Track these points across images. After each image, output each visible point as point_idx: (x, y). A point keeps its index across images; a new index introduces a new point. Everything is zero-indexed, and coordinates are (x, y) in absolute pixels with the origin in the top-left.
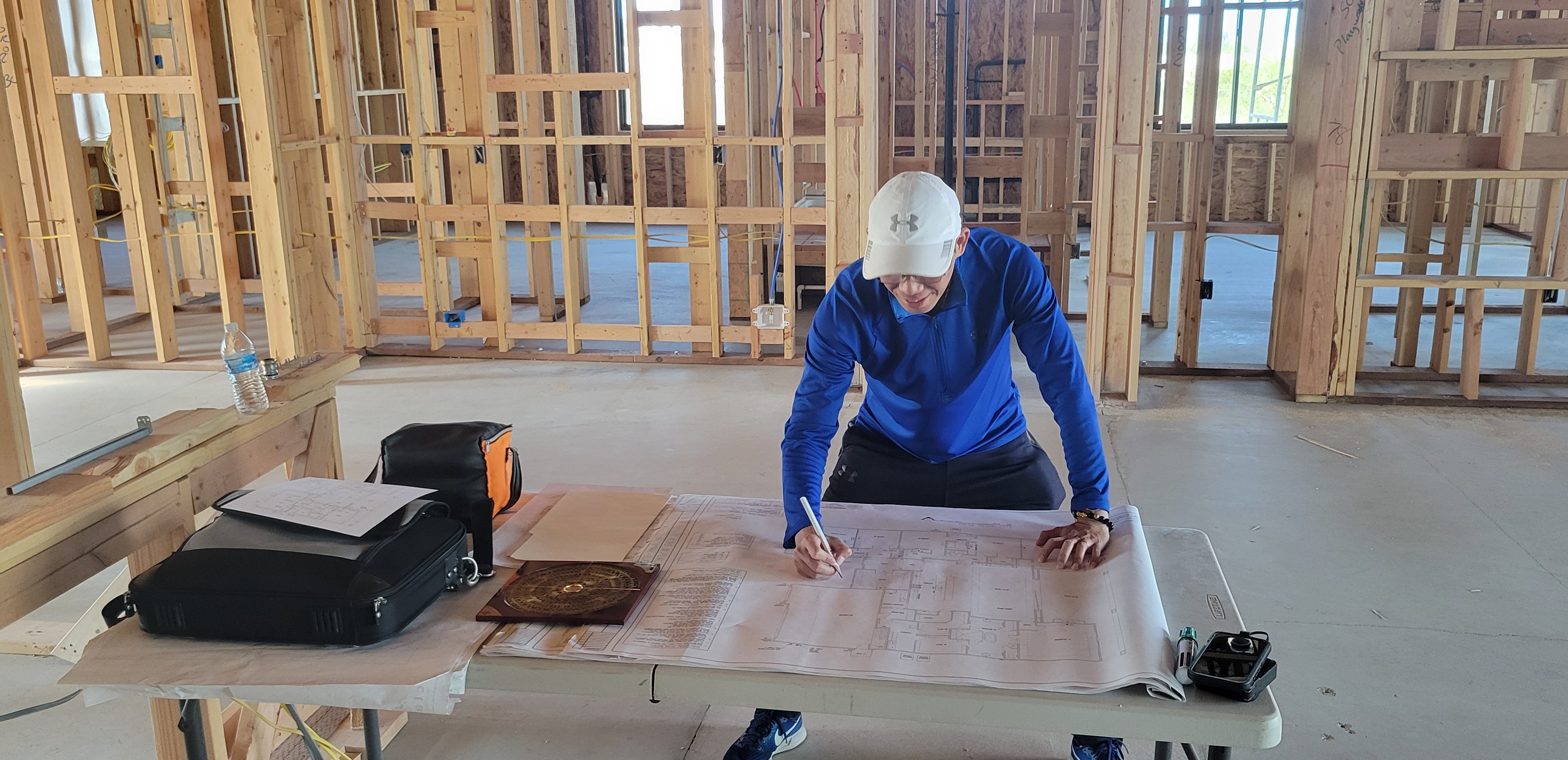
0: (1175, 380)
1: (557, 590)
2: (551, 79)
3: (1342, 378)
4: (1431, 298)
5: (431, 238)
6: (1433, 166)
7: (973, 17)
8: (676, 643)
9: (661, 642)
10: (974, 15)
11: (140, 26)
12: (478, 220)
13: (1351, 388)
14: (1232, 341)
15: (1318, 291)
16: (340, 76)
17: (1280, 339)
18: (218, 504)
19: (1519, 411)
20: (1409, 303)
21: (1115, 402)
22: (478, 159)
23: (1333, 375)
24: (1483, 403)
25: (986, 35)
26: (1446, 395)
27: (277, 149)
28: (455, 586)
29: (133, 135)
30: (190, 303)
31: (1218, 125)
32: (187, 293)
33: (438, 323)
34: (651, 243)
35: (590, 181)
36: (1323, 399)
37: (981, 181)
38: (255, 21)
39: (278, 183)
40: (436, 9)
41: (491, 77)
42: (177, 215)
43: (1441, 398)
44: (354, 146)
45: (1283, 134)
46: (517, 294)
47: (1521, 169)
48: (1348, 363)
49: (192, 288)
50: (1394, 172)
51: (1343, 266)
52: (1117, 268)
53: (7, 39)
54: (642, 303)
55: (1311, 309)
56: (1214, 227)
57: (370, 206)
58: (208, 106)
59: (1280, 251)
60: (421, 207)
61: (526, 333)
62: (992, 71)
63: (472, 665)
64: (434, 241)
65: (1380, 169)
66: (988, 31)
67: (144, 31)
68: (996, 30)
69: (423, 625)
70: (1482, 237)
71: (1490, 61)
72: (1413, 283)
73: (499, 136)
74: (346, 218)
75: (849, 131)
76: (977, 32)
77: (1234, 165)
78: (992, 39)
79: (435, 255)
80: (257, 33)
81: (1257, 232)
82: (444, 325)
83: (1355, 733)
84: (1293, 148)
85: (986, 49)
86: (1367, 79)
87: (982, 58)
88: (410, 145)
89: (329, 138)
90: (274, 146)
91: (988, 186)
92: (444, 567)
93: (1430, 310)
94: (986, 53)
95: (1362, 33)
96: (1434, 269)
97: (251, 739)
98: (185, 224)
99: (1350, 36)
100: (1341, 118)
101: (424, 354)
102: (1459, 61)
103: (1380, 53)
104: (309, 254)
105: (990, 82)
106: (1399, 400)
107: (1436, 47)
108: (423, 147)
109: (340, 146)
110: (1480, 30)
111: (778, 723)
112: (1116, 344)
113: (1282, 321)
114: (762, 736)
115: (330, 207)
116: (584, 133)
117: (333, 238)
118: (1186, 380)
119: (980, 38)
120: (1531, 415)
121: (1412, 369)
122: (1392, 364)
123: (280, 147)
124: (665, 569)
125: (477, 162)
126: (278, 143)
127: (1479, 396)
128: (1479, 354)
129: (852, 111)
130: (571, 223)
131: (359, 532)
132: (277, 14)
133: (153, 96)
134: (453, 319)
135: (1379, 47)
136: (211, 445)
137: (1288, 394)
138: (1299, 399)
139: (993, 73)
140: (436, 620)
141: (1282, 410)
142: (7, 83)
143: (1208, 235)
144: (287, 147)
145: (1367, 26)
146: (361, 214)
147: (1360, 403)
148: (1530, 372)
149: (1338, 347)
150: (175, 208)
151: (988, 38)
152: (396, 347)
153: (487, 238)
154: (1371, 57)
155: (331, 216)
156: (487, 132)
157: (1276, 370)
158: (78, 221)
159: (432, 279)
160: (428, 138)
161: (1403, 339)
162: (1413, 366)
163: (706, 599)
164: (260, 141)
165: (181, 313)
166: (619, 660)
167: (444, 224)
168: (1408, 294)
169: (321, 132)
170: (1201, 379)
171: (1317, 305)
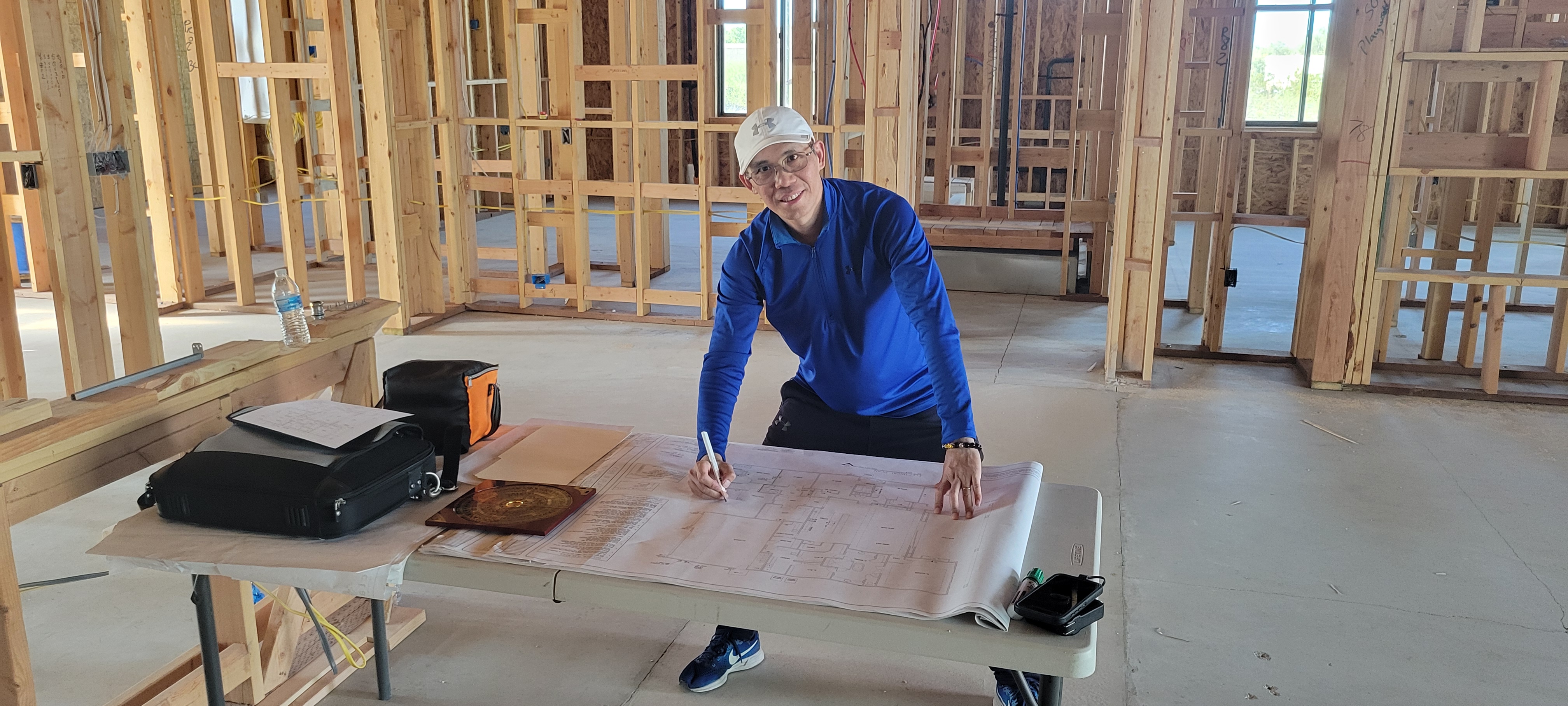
0: (1195, 363)
1: (501, 505)
2: (630, 70)
3: (1356, 368)
4: (1460, 293)
5: (523, 209)
6: (1461, 164)
7: (1047, 17)
8: (582, 553)
9: (571, 552)
10: (1048, 16)
11: (298, 20)
12: (564, 194)
13: (1367, 377)
14: (1263, 329)
15: (1335, 282)
16: (452, 66)
17: (1303, 327)
18: (232, 416)
19: (1539, 407)
20: (1436, 298)
21: (1129, 380)
22: (566, 140)
23: (1349, 364)
24: (1502, 398)
25: (1059, 34)
26: (1465, 389)
27: (392, 128)
28: (420, 497)
29: (279, 113)
30: (330, 260)
31: (1247, 122)
32: (327, 252)
33: (527, 284)
34: (714, 219)
35: (689, 162)
36: (1339, 387)
37: (1049, 171)
38: (377, 16)
39: (392, 157)
40: (545, 7)
41: (578, 68)
42: (322, 184)
43: (1460, 391)
44: (461, 127)
45: (1313, 131)
46: (598, 260)
47: (1547, 170)
48: (1364, 352)
49: (332, 248)
50: (1416, 170)
51: (1362, 259)
52: (1137, 254)
53: (192, 30)
54: (703, 272)
55: (1328, 300)
56: (1240, 218)
57: (473, 180)
58: (339, 89)
59: (1306, 243)
60: (515, 180)
61: (602, 295)
62: (1063, 68)
63: (410, 560)
64: (526, 211)
65: (1401, 166)
66: (1061, 30)
67: (300, 24)
68: (1069, 30)
69: (383, 526)
70: (1532, 237)
71: (1524, 64)
72: (1442, 278)
73: (584, 120)
74: (452, 189)
75: (888, 121)
76: (1051, 32)
77: (1301, 161)
78: (1065, 38)
79: (527, 223)
80: (379, 27)
81: (1283, 224)
82: (531, 286)
83: (1279, 695)
84: (1321, 144)
85: (1059, 47)
86: (1391, 78)
87: (1055, 56)
88: (508, 126)
89: (439, 120)
90: (389, 125)
91: (1057, 176)
92: (406, 479)
93: (1458, 306)
94: (1059, 51)
95: (1386, 33)
96: (1464, 265)
97: (281, 622)
98: (330, 191)
99: (1374, 37)
100: (1363, 115)
101: (514, 311)
102: (1492, 63)
103: (1404, 53)
104: (419, 220)
105: (1062, 78)
106: (1416, 391)
107: (1463, 49)
108: (519, 128)
109: (449, 126)
110: (1514, 33)
111: (734, 645)
112: (1134, 326)
113: (1304, 312)
114: (718, 655)
115: (439, 180)
116: (670, 119)
117: (441, 206)
118: (1208, 363)
119: (1053, 36)
120: (1551, 411)
121: (1438, 362)
122: (1420, 357)
123: (395, 126)
124: (601, 493)
125: (564, 143)
126: (393, 123)
127: (1498, 391)
128: (1499, 349)
129: (892, 102)
130: (644, 199)
131: (335, 443)
132: (398, 11)
133: (306, 81)
134: (539, 281)
135: (1403, 48)
136: (251, 370)
137: (1306, 380)
138: (1315, 386)
139: (1065, 70)
140: (394, 523)
141: (1295, 396)
142: (191, 68)
143: (1236, 225)
144: (400, 126)
145: (1391, 28)
146: (465, 187)
147: (1378, 392)
148: (1558, 370)
149: (1355, 336)
150: (320, 177)
151: (1062, 37)
152: (491, 304)
153: (571, 210)
154: (1395, 58)
155: (440, 188)
156: (574, 115)
157: (1298, 358)
158: (232, 186)
159: (523, 245)
160: (524, 120)
161: (1430, 332)
162: (1440, 360)
163: (623, 520)
164: (378, 120)
165: (321, 269)
166: (530, 564)
167: (542, 198)
168: (1436, 290)
169: (435, 114)
170: (1222, 363)
171: (1334, 296)
